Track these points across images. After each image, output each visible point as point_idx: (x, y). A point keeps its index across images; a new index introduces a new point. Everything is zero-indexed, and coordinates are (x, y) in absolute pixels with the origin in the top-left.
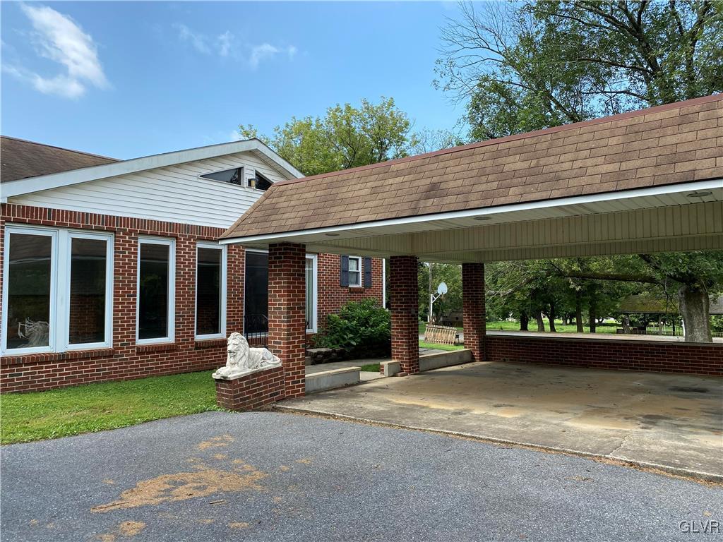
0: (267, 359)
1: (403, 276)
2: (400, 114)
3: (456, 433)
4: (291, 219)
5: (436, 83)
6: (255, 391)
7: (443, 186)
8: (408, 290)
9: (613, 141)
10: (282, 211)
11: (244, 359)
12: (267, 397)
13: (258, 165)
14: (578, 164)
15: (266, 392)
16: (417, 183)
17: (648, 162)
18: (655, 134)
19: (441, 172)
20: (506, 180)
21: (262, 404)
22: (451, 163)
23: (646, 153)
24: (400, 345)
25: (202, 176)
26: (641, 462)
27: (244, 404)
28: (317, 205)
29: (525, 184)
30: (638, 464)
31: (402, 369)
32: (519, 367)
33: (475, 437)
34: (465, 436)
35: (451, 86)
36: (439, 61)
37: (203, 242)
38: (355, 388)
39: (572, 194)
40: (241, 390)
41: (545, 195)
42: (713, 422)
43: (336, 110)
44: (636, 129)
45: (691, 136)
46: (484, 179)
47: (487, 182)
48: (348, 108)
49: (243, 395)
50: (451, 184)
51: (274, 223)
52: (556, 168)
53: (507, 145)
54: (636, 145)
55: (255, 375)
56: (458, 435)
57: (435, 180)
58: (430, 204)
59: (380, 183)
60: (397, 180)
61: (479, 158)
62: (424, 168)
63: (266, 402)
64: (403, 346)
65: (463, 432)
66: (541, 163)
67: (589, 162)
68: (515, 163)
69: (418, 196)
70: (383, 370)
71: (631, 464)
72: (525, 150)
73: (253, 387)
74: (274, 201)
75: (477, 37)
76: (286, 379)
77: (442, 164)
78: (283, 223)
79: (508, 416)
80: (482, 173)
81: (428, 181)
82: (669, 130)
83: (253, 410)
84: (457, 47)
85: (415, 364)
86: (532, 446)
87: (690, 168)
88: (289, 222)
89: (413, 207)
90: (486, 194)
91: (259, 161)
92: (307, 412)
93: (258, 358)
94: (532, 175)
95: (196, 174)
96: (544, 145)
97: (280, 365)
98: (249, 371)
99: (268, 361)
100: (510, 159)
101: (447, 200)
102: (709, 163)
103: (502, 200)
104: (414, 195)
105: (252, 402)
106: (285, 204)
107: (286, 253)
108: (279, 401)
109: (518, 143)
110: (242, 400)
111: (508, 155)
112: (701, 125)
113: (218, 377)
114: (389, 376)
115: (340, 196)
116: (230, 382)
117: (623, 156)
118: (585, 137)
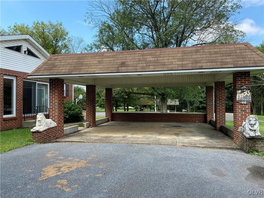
0: (51, 123)
1: (91, 92)
2: (64, 29)
3: (131, 142)
4: (64, 69)
5: (86, 21)
6: (49, 135)
7: (126, 63)
8: (93, 97)
9: (179, 55)
10: (58, 66)
11: (44, 123)
12: (52, 137)
13: (29, 45)
14: (170, 61)
15: (52, 136)
16: (116, 61)
17: (190, 62)
18: (190, 54)
19: (125, 58)
20: (148, 63)
21: (51, 140)
22: (128, 56)
23: (189, 60)
24: (90, 117)
25: (5, 48)
26: (186, 145)
27: (45, 141)
28: (75, 65)
29: (154, 65)
30: (185, 146)
31: (90, 125)
32: (126, 122)
33: (137, 143)
34: (134, 143)
35: (91, 23)
36: (87, 13)
37: (6, 76)
38: (78, 132)
39: (170, 70)
40: (44, 135)
41: (161, 69)
42: (191, 134)
43: (37, 23)
44: (185, 52)
45: (200, 56)
46: (141, 62)
47: (142, 63)
48: (43, 23)
49: (45, 137)
50: (129, 63)
51: (55, 71)
52: (163, 61)
53: (146, 52)
54: (185, 57)
55: (49, 129)
56: (131, 143)
57: (123, 61)
58: (123, 69)
59: (101, 60)
60: (108, 59)
61: (137, 55)
62: (118, 56)
63: (52, 139)
64: (91, 117)
65: (132, 142)
66: (158, 59)
67: (173, 60)
68: (150, 58)
69: (118, 66)
70: (84, 126)
71: (184, 146)
72: (152, 55)
73: (48, 134)
74: (53, 62)
75: (101, 6)
76: (58, 130)
77: (124, 56)
78: (60, 71)
79: (139, 137)
80: (139, 60)
81: (121, 61)
82: (194, 54)
83: (48, 143)
84: (94, 9)
85: (94, 123)
86: (155, 144)
87: (201, 65)
88: (63, 71)
89: (117, 69)
90: (142, 67)
91: (29, 44)
92: (72, 142)
93: (49, 123)
94: (156, 63)
95: (3, 46)
96: (158, 54)
97: (56, 125)
98: (46, 128)
99: (52, 124)
100: (148, 57)
101: (129, 68)
102: (205, 64)
103: (148, 70)
104: (116, 65)
105: (48, 139)
106: (59, 64)
107: (58, 83)
108: (56, 138)
109: (150, 52)
110: (44, 139)
111: (147, 55)
112: (202, 53)
113: (34, 131)
114: (86, 128)
115: (84, 63)
116: (40, 132)
117: (183, 60)
118: (170, 53)
